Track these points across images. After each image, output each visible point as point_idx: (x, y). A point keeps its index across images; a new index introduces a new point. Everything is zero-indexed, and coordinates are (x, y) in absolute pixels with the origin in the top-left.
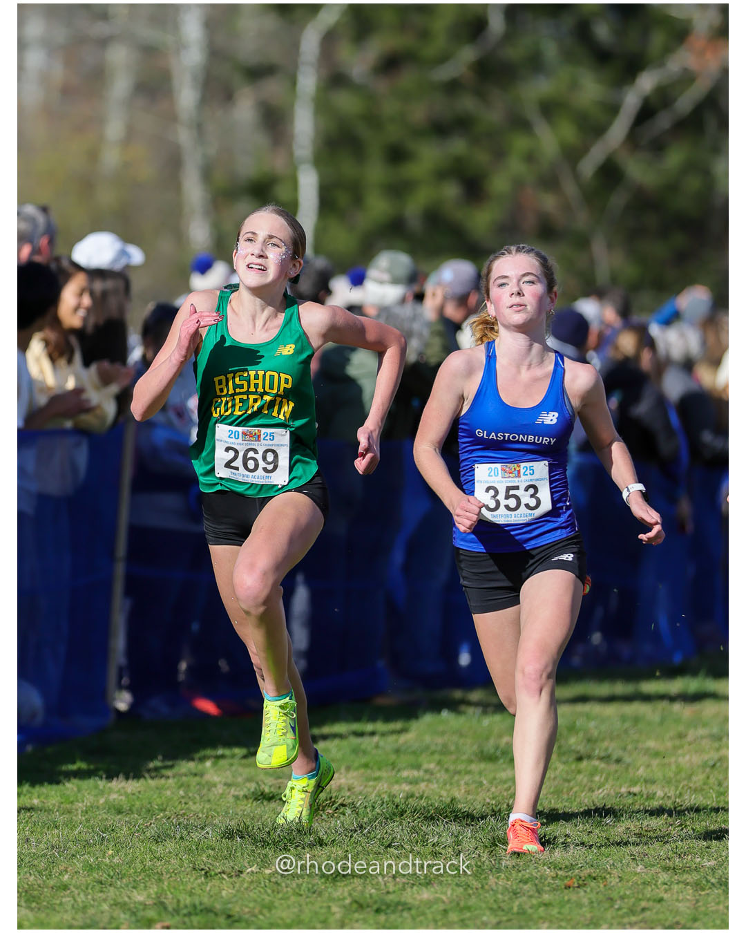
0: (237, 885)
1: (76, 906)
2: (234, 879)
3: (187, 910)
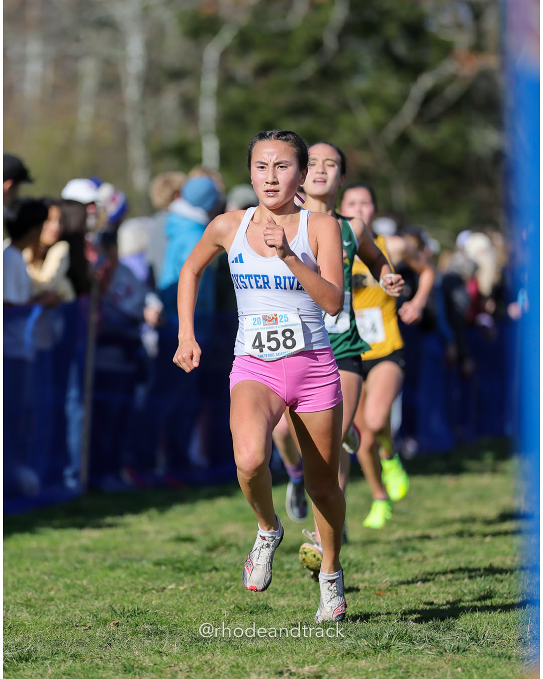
0: (162, 597)
1: (58, 612)
2: (160, 593)
3: (130, 613)
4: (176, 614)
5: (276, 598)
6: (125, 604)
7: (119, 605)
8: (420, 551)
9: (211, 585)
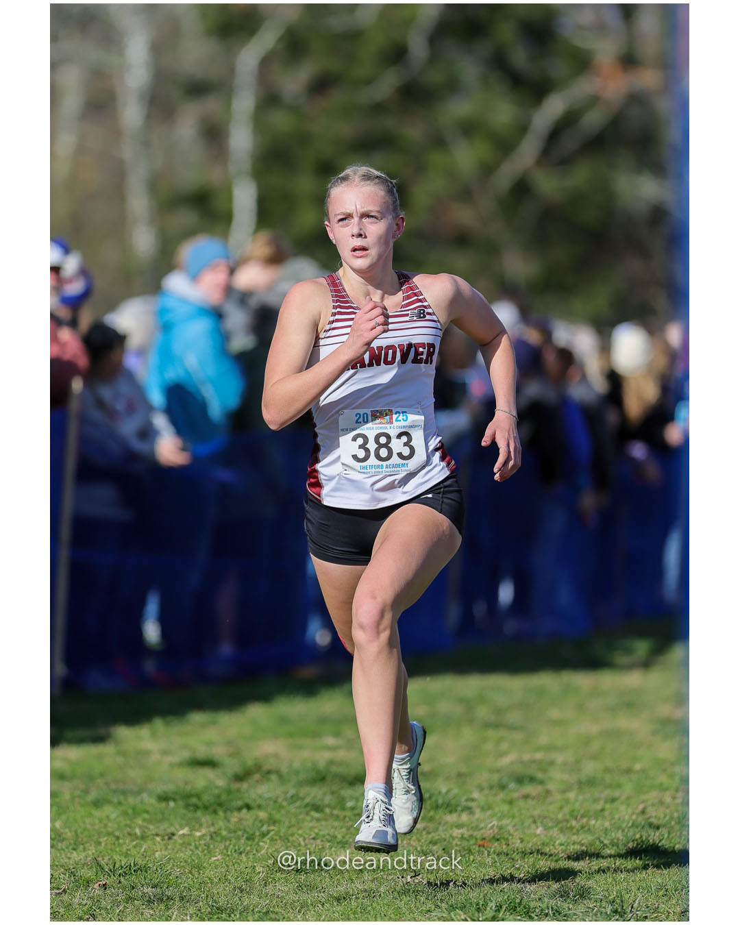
0: (170, 847)
2: (167, 841)
3: (123, 870)
4: (191, 872)
5: (333, 849)
6: (116, 857)
7: (106, 858)
8: (542, 782)
9: (240, 830)
